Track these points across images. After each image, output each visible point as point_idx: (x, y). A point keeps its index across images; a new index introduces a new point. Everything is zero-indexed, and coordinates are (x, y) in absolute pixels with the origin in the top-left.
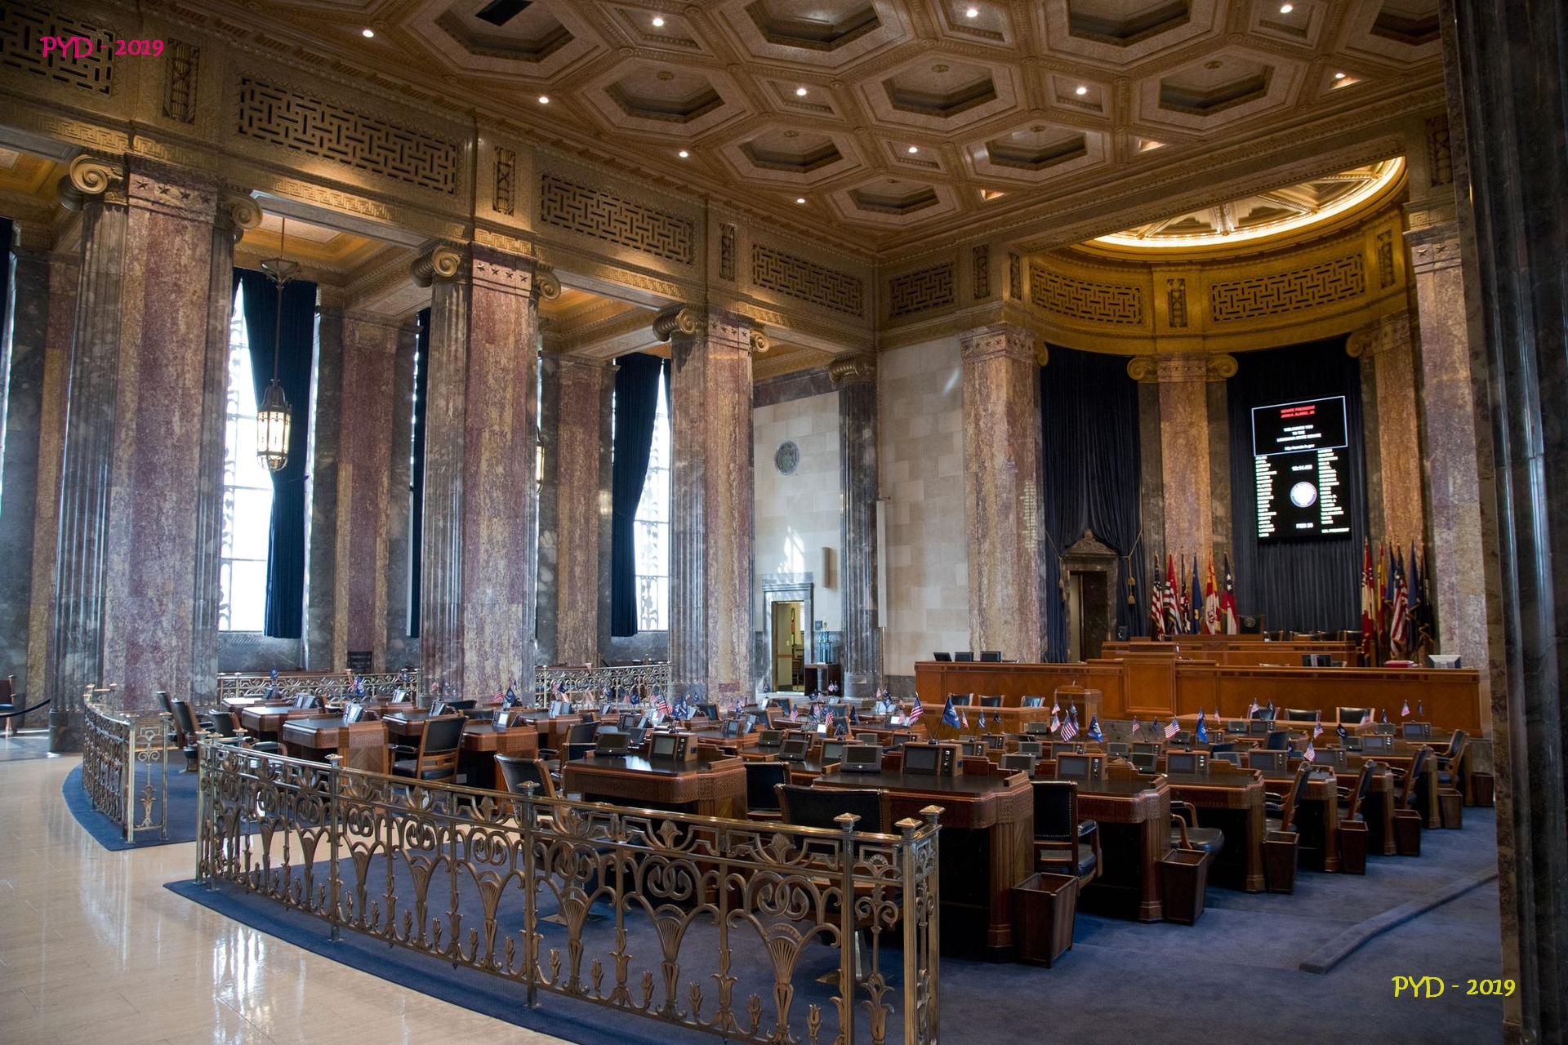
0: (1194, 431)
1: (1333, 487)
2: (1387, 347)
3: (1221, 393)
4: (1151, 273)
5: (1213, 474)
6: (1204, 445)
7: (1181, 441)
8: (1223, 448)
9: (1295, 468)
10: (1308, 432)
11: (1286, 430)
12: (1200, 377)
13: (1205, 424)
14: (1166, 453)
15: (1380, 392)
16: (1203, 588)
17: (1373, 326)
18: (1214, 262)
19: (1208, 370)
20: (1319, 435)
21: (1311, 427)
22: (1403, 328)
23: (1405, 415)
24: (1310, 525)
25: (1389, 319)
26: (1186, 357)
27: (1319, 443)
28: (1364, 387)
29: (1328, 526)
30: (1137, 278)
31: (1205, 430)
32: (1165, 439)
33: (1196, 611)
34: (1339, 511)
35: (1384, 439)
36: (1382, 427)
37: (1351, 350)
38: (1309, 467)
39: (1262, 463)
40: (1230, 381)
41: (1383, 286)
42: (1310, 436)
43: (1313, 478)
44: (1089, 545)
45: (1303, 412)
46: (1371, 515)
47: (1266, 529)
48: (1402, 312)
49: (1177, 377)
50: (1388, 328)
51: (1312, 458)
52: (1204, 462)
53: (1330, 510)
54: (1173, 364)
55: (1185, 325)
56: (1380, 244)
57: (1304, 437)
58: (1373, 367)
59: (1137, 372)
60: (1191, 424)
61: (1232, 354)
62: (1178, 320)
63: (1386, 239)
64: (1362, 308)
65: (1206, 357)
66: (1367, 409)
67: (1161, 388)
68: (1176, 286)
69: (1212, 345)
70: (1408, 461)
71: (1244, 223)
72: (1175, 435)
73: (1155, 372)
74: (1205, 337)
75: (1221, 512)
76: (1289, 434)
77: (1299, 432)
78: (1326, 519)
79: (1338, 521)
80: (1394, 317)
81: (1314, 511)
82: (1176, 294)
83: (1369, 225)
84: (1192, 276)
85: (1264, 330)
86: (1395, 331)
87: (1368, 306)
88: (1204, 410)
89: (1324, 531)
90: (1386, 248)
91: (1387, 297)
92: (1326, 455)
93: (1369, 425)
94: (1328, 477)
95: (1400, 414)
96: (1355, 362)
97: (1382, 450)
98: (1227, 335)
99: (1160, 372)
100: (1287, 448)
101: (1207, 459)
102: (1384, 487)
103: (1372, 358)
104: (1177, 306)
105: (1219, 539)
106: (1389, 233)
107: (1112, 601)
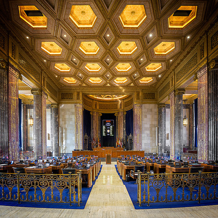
2: (120, 115)
3: (100, 118)
4: (93, 101)
6: (98, 124)
12: (98, 115)
15: (119, 120)
17: (119, 113)
18: (101, 101)
22: (122, 113)
23: (122, 123)
24: (109, 135)
28: (116, 119)
30: (91, 101)
31: (98, 122)
34: (112, 133)
35: (119, 125)
37: (115, 115)
39: (104, 127)
40: (101, 116)
41: (120, 108)
42: (110, 124)
43: (109, 129)
44: (86, 135)
45: (109, 121)
46: (116, 134)
49: (95, 115)
51: (110, 127)
52: (98, 126)
54: (95, 113)
59: (91, 113)
61: (102, 113)
62: (96, 108)
64: (117, 110)
65: (98, 113)
66: (117, 122)
70: (122, 128)
72: (95, 122)
73: (93, 114)
74: (98, 110)
75: (99, 132)
76: (107, 124)
81: (110, 133)
82: (96, 104)
84: (98, 102)
85: (105, 111)
88: (98, 120)
89: (111, 135)
91: (120, 110)
93: (117, 124)
94: (111, 130)
97: (118, 127)
98: (101, 111)
102: (118, 131)
103: (118, 116)
104: (96, 106)
105: (99, 135)
106: (121, 102)
107: (88, 143)
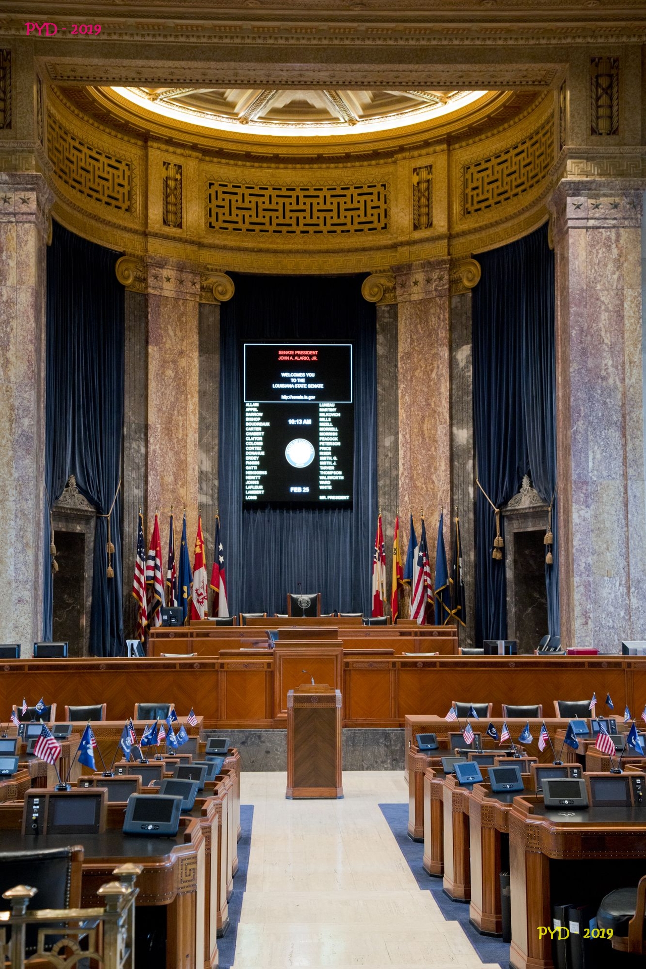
0: (183, 362)
1: (333, 447)
2: (415, 297)
3: (214, 319)
4: (145, 148)
5: (202, 418)
6: (194, 380)
7: (170, 373)
8: (212, 387)
9: (292, 422)
10: (309, 380)
11: (284, 375)
12: (194, 294)
13: (196, 354)
14: (152, 385)
15: (403, 347)
16: (192, 560)
17: (401, 271)
18: (221, 154)
19: (202, 288)
20: (321, 386)
21: (312, 375)
22: (441, 279)
23: (434, 375)
24: (306, 490)
25: (423, 266)
26: (181, 268)
27: (322, 395)
28: (380, 338)
29: (326, 492)
30: (130, 150)
31: (196, 362)
32: (153, 367)
33: (185, 588)
34: (339, 476)
35: (404, 398)
36: (402, 386)
37: (368, 293)
38: (308, 422)
39: (252, 409)
40: (224, 305)
41: (416, 227)
42: (311, 386)
43: (312, 434)
44: (74, 500)
45: (304, 356)
46: (381, 483)
47: (254, 491)
48: (440, 263)
49: (169, 290)
50: (420, 276)
51: (311, 411)
52: (193, 403)
53: (329, 474)
54: (165, 273)
55: (180, 226)
56: (415, 179)
57: (304, 386)
58: (395, 317)
59: (126, 275)
60: (181, 353)
61: (231, 274)
62: (171, 217)
63: (424, 174)
64: (386, 248)
65: (201, 271)
66: (382, 363)
67: (151, 301)
68: (172, 172)
69: (208, 257)
70: (435, 427)
71: (276, 114)
72: (164, 364)
73: (145, 280)
74: (201, 245)
75: (207, 466)
76: (287, 380)
77: (298, 379)
78: (325, 484)
79: (338, 487)
80: (429, 265)
81: (311, 473)
82: (172, 183)
83: (407, 154)
84: (191, 166)
85: (268, 251)
86: (428, 281)
87: (394, 247)
88: (195, 338)
89: (322, 498)
90: (423, 186)
91: (421, 241)
92: (328, 409)
93: (383, 382)
94: (329, 435)
95: (428, 374)
96: (372, 307)
97: (401, 412)
98: (224, 248)
99: (151, 281)
100: (284, 397)
101: (196, 399)
102: (401, 453)
103: (394, 308)
104: (172, 199)
105: (205, 499)
106: (430, 168)
107: (89, 574)
